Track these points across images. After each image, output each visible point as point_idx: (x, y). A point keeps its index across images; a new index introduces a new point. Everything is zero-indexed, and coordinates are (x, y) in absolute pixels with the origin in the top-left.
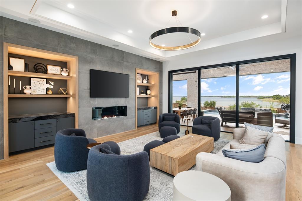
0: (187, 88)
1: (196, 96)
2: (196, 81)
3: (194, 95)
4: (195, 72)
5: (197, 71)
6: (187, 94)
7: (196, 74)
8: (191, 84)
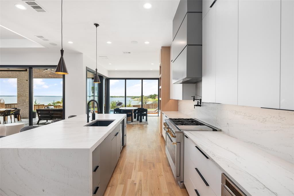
0: (17, 87)
1: (27, 95)
2: (27, 80)
3: (25, 95)
4: (26, 70)
5: (28, 70)
6: (18, 93)
7: (27, 73)
8: (22, 83)
